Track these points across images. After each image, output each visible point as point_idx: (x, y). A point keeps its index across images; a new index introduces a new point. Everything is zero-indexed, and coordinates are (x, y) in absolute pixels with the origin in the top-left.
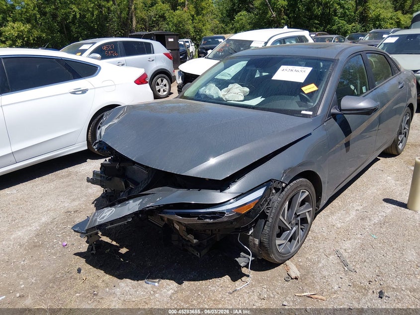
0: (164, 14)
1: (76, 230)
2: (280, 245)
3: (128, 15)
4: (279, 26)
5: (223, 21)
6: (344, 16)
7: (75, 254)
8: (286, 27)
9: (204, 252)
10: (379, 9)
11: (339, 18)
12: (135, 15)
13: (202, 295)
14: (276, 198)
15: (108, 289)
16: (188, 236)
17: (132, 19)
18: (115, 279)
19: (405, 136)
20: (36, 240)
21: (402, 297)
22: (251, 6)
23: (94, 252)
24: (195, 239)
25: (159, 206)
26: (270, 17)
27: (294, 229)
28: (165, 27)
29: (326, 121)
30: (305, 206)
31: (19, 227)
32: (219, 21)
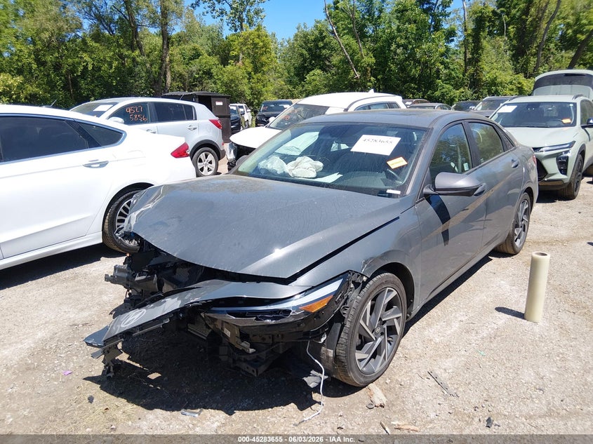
0: (210, 69)
1: (90, 342)
2: (361, 360)
3: (160, 68)
4: (365, 89)
5: (290, 82)
6: (449, 78)
7: (84, 379)
8: (372, 90)
9: (262, 369)
10: (495, 70)
11: (443, 81)
12: (170, 69)
13: (259, 427)
14: (355, 296)
15: (130, 423)
16: (243, 344)
17: (165, 74)
18: (141, 409)
19: (524, 230)
20: (30, 362)
21: (515, 426)
22: (327, 63)
23: (111, 375)
24: (251, 348)
25: (206, 301)
26: (353, 78)
27: (379, 340)
28: (210, 87)
29: (417, 203)
30: (392, 310)
31: (5, 344)
32: (284, 81)
